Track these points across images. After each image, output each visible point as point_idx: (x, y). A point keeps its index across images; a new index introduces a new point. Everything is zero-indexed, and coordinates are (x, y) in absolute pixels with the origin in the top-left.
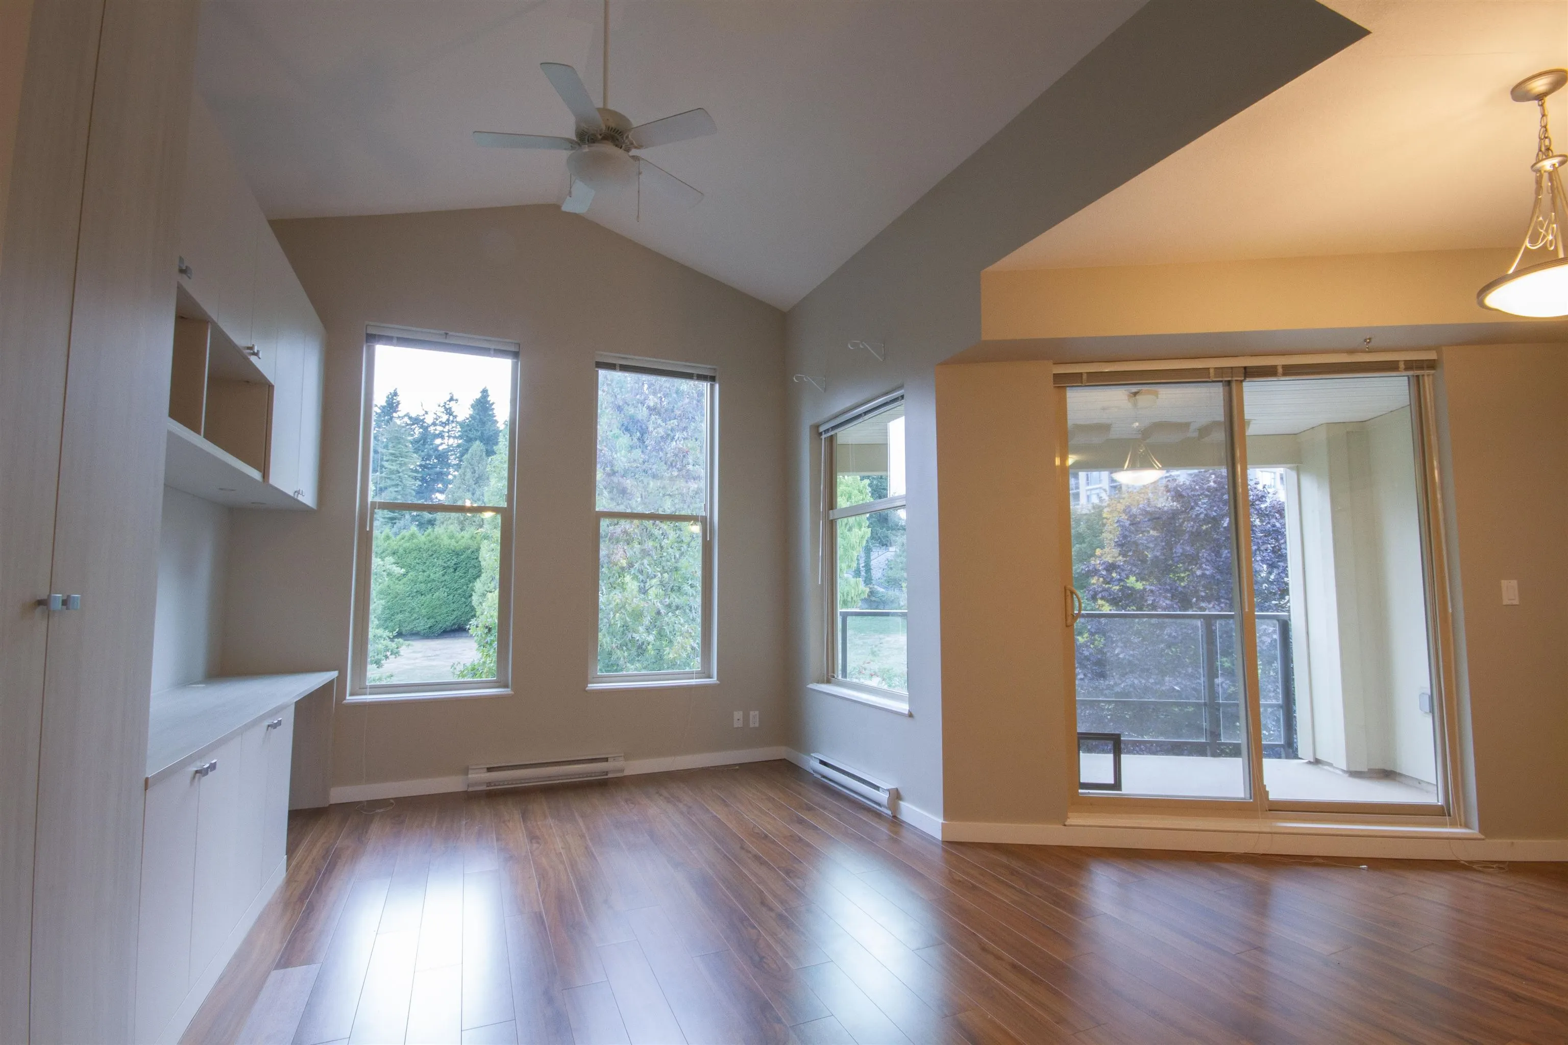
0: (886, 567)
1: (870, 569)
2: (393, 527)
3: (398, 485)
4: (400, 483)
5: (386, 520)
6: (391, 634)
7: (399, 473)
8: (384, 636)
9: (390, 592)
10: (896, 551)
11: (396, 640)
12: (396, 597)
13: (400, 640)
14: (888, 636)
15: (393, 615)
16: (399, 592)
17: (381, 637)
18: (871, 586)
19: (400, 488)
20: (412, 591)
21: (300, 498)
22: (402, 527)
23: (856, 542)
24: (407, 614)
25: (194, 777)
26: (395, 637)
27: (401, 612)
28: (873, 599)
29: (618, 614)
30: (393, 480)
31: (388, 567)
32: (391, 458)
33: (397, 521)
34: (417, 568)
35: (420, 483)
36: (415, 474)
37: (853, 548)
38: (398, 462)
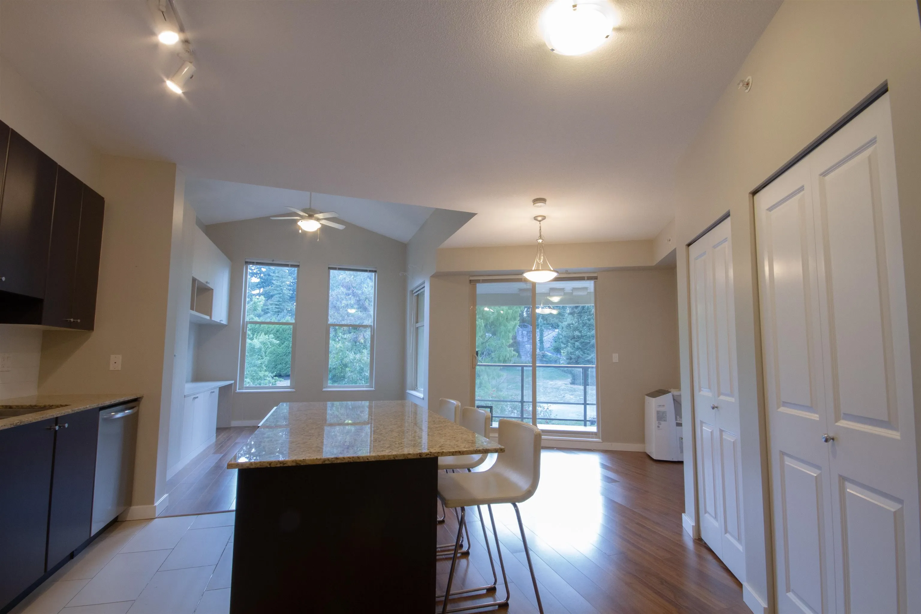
0: (553, 341)
1: (543, 342)
2: (277, 317)
3: (280, 293)
4: (281, 293)
5: (274, 313)
6: (272, 375)
7: (281, 286)
8: (269, 376)
9: (275, 352)
10: (558, 332)
11: (274, 378)
12: (278, 356)
13: (277, 378)
14: (551, 381)
15: (276, 365)
16: (280, 352)
17: (267, 376)
18: (543, 352)
19: (281, 295)
20: (286, 352)
21: (222, 322)
22: (282, 317)
23: (511, 328)
24: (284, 365)
25: (193, 399)
26: (275, 376)
27: (281, 364)
28: (544, 359)
29: (358, 364)
30: (278, 291)
31: (271, 340)
32: (277, 278)
33: (280, 313)
34: (289, 339)
35: (292, 292)
36: (289, 287)
37: (509, 332)
38: (280, 281)
